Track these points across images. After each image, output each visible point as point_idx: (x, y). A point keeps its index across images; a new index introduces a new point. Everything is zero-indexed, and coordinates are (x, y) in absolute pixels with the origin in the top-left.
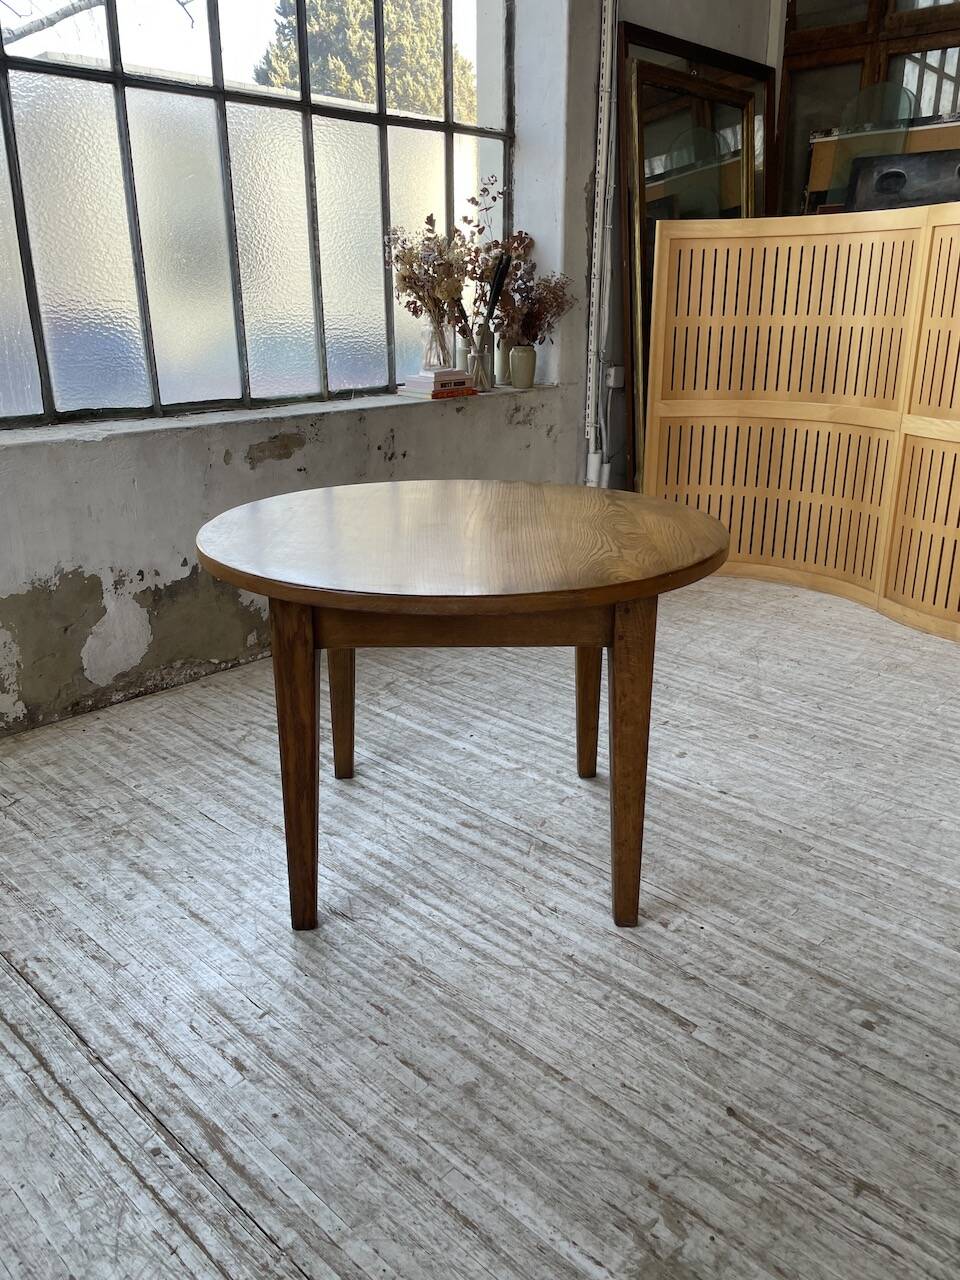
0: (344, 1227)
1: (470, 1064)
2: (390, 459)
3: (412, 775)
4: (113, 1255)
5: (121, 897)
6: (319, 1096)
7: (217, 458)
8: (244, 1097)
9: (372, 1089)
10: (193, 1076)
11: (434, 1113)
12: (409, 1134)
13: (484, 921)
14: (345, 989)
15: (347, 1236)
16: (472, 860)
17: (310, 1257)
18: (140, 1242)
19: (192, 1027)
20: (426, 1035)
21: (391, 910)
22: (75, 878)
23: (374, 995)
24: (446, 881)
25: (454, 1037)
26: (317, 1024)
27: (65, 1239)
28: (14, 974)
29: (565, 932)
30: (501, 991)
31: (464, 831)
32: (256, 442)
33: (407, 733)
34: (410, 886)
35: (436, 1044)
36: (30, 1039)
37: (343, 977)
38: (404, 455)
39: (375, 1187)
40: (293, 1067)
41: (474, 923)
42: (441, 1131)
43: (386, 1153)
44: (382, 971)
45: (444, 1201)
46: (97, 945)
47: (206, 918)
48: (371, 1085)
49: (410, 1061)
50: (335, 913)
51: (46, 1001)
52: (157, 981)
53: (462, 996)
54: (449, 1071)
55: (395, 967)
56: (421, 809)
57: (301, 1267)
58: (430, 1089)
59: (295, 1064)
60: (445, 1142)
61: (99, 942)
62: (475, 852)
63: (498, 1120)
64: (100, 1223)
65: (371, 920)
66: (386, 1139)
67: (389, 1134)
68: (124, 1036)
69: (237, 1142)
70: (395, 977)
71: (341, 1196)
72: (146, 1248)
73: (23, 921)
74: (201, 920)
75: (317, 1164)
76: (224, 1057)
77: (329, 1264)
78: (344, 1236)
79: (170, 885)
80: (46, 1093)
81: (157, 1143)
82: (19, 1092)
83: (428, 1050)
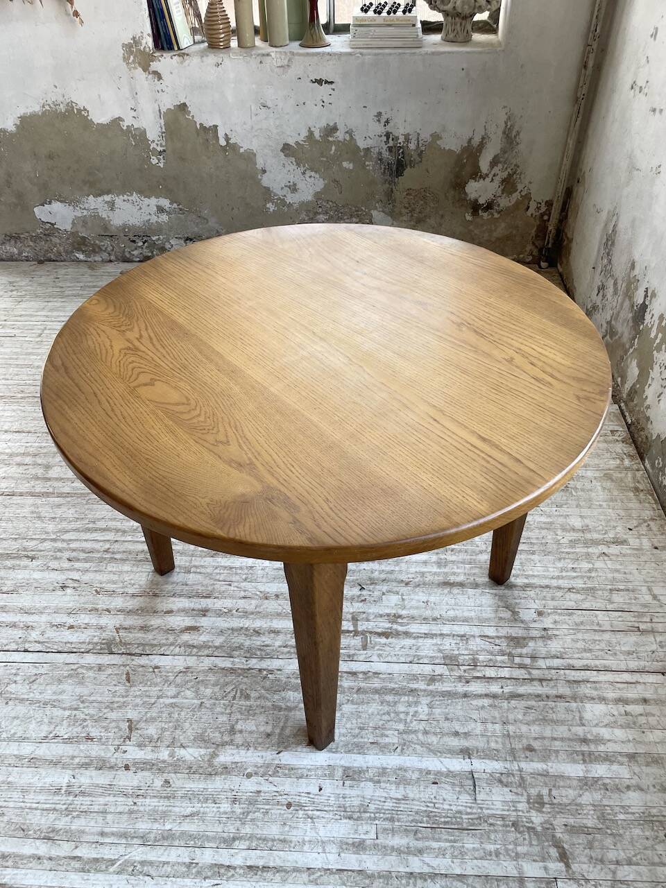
29: (46, 574)
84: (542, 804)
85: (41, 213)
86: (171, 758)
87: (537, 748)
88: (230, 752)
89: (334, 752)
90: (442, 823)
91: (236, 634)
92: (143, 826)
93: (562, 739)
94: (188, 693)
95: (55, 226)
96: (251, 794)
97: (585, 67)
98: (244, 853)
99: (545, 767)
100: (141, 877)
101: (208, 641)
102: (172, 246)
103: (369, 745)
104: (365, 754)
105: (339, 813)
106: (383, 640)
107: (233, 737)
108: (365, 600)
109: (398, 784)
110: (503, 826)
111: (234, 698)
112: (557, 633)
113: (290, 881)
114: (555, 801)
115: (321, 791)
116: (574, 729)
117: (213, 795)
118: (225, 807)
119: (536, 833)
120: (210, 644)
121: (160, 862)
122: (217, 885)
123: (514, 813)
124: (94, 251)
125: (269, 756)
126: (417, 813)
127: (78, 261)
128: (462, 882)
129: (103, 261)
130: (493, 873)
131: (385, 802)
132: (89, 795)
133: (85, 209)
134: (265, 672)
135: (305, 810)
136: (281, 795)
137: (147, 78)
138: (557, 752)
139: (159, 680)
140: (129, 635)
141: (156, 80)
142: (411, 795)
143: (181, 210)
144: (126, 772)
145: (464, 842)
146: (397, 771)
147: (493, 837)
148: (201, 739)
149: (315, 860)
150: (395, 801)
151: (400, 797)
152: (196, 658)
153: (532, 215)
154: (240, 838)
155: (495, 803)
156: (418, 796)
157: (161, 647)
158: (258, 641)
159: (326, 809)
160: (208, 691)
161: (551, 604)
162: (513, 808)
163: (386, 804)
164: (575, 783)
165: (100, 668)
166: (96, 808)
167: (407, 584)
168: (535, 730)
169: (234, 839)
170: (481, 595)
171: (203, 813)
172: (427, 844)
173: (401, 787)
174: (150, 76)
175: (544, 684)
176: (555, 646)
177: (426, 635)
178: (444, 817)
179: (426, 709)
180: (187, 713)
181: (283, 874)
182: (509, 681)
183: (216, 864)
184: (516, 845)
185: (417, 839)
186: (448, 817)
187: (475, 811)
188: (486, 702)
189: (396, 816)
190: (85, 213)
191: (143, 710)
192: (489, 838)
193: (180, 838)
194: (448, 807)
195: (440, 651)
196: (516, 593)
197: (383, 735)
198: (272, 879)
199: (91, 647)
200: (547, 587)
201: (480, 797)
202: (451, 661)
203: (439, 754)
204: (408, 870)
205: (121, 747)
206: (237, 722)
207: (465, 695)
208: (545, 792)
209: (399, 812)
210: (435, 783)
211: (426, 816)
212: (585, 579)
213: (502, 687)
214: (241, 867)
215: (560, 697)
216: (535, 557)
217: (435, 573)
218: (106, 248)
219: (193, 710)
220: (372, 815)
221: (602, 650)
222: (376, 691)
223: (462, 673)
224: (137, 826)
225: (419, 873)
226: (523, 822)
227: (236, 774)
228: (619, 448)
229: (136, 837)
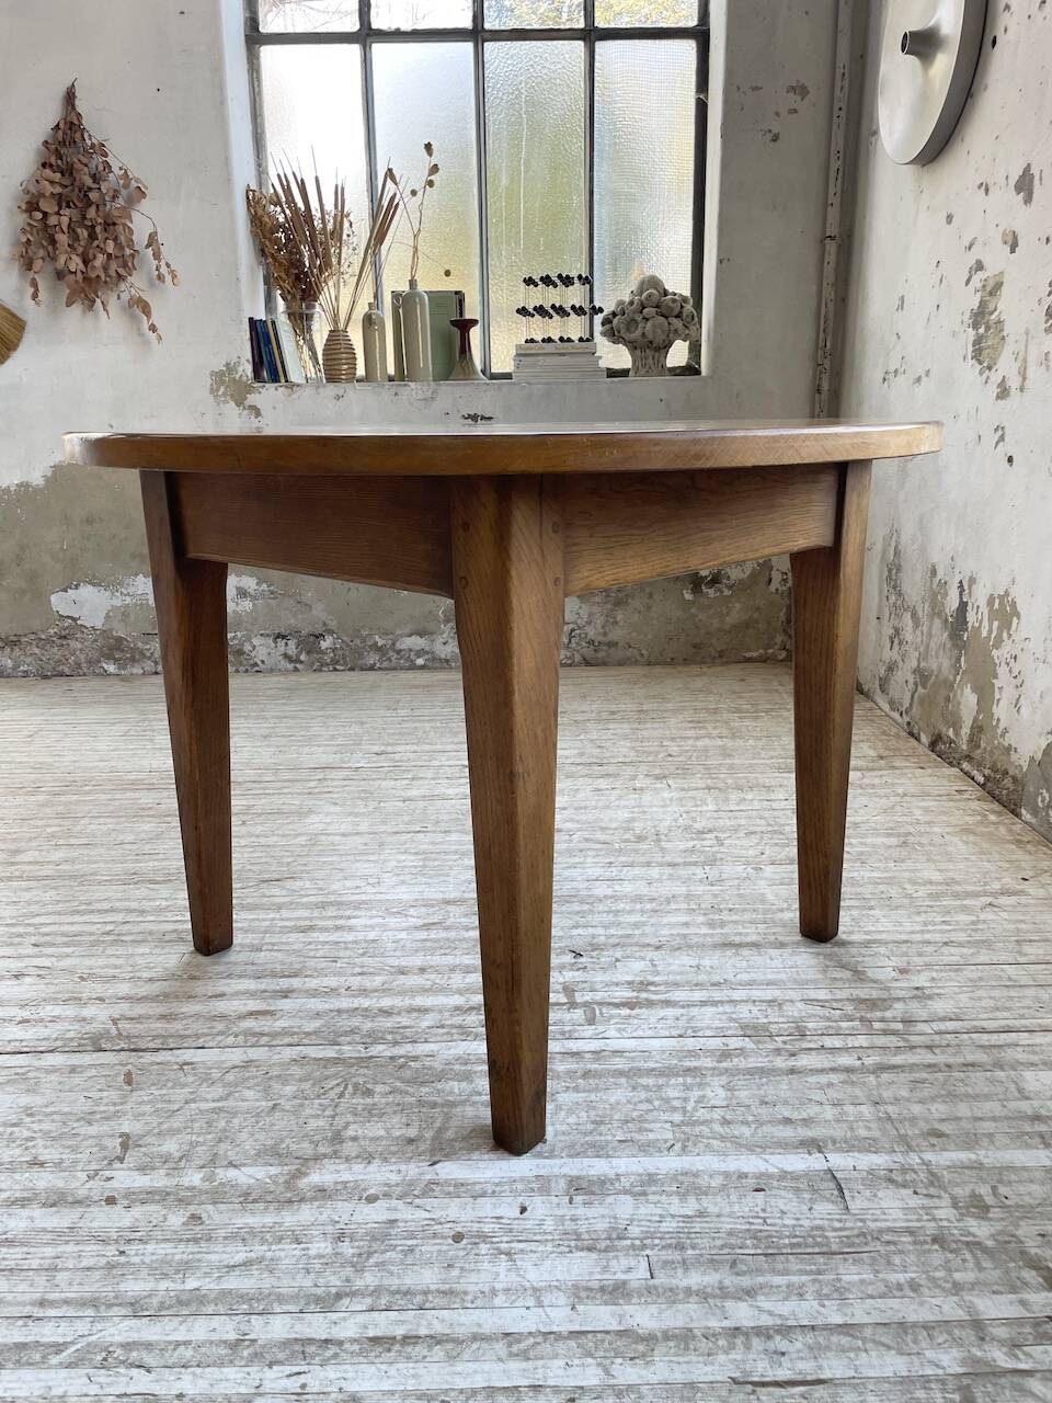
84: (987, 1208)
85: (60, 602)
86: (207, 1183)
87: (948, 1132)
88: (332, 1168)
89: (546, 1158)
90: (785, 1246)
91: (345, 1016)
92: (133, 1287)
93: (994, 1119)
94: (249, 1094)
95: (79, 622)
96: (376, 1225)
97: (819, 391)
98: (361, 1318)
99: (973, 1157)
100: (122, 1370)
101: (293, 1027)
102: (254, 647)
103: (616, 1144)
104: (608, 1156)
105: (566, 1243)
106: (625, 1012)
107: (338, 1147)
108: (586, 967)
109: (683, 1196)
110: (915, 1243)
111: (341, 1095)
112: (942, 991)
113: (466, 1356)
114: (1008, 1202)
115: (526, 1214)
116: (1012, 1105)
117: (293, 1231)
118: (321, 1247)
119: (985, 1250)
120: (295, 1030)
121: (170, 1343)
122: (300, 1373)
123: (933, 1224)
124: (133, 660)
125: (413, 1170)
126: (730, 1233)
127: (106, 674)
128: (852, 1336)
129: (144, 674)
130: (912, 1318)
131: (661, 1222)
132: (23, 1244)
133: (128, 594)
134: (402, 1060)
135: (492, 1243)
136: (441, 1223)
137: (240, 414)
138: (990, 1136)
139: (191, 1079)
140: (138, 1026)
141: (253, 417)
142: (713, 1209)
143: (272, 593)
144: (107, 1208)
145: (839, 1272)
146: (679, 1177)
147: (897, 1260)
148: (273, 1153)
149: (522, 1319)
150: (681, 1219)
151: (690, 1213)
152: (267, 1048)
153: (777, 590)
154: (353, 1294)
155: (886, 1211)
156: (727, 1210)
157: (199, 1038)
158: (388, 1023)
159: (538, 1238)
160: (289, 1090)
161: (919, 960)
162: (928, 1217)
163: (664, 1224)
164: (1038, 1175)
165: (73, 1070)
166: (35, 1264)
167: (658, 948)
168: (939, 1109)
169: (339, 1296)
170: (792, 955)
171: (272, 1259)
172: (761, 1280)
173: (692, 1200)
174: (245, 412)
175: (937, 1051)
176: (940, 1007)
177: (703, 1003)
178: (789, 1237)
179: (722, 1093)
180: (245, 1120)
181: (450, 1346)
182: (870, 1051)
183: (296, 1339)
184: (949, 1270)
185: (738, 1274)
186: (796, 1236)
187: (849, 1225)
188: (834, 1078)
189: (688, 1241)
190: (128, 600)
191: (154, 1121)
192: (889, 1263)
193: (216, 1301)
194: (794, 1222)
195: (735, 1020)
196: (854, 951)
197: (640, 1130)
198: (425, 1357)
199: (59, 1043)
200: (906, 942)
201: (856, 1205)
202: (753, 1031)
203: (759, 1150)
204: (726, 1323)
205: (101, 1173)
206: (345, 1128)
207: (792, 1071)
208: (984, 1190)
209: (693, 1235)
210: (757, 1190)
211: (751, 1238)
212: (969, 932)
213: (859, 1059)
214: (354, 1341)
215: (973, 1065)
216: (877, 912)
217: (705, 935)
218: (152, 654)
219: (258, 1115)
220: (638, 1242)
221: (1029, 1008)
222: (621, 1073)
223: (780, 1045)
224: (122, 1287)
225: (753, 1328)
226: (953, 1235)
227: (345, 1197)
228: (975, 805)
229: (120, 1305)
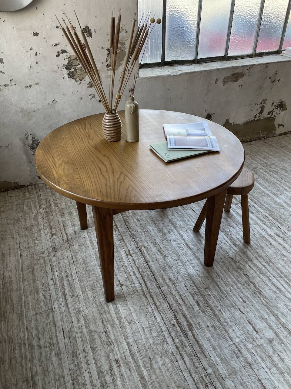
0: (227, 374)
1: (271, 332)
2: (273, 82)
3: (259, 208)
4: (161, 355)
5: (167, 232)
6: (222, 325)
7: (213, 82)
8: (199, 316)
9: (238, 328)
10: (185, 303)
11: (258, 345)
12: (249, 350)
13: (281, 277)
14: (232, 288)
15: (227, 377)
16: (279, 251)
17: (216, 380)
18: (168, 354)
19: (185, 285)
20: (257, 315)
21: (249, 262)
22: (155, 221)
23: (241, 293)
24: (269, 257)
25: (266, 319)
26: (222, 298)
27: (149, 344)
28: (138, 250)
30: (285, 307)
31: (277, 238)
32: (227, 75)
33: (259, 191)
34: (256, 255)
35: (261, 320)
36: (142, 273)
37: (231, 283)
38: (279, 81)
39: (237, 364)
40: (214, 311)
41: (278, 276)
42: (260, 353)
43: (241, 353)
44: (244, 285)
45: (258, 378)
46: (160, 247)
47: (190, 247)
48: (238, 327)
49: (251, 323)
50: (230, 257)
51: (147, 262)
52: (176, 265)
53: (271, 304)
54: (264, 331)
55: (248, 285)
56: (262, 224)
57: (213, 382)
58: (257, 336)
59: (215, 310)
60: (261, 357)
61: (161, 246)
62: (280, 248)
63: (279, 356)
64: (158, 343)
65: (242, 264)
66: (241, 348)
67: (243, 347)
68: (167, 282)
69: (197, 331)
70: (248, 289)
71: (226, 363)
72: (170, 357)
73: (141, 232)
74: (189, 247)
75: (219, 348)
76: (194, 299)
77: (221, 385)
78: (226, 377)
79: (181, 232)
80: (145, 293)
81: (174, 322)
82: (139, 290)
83: (257, 321)
